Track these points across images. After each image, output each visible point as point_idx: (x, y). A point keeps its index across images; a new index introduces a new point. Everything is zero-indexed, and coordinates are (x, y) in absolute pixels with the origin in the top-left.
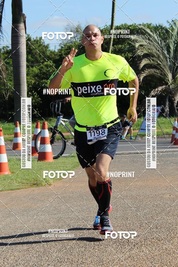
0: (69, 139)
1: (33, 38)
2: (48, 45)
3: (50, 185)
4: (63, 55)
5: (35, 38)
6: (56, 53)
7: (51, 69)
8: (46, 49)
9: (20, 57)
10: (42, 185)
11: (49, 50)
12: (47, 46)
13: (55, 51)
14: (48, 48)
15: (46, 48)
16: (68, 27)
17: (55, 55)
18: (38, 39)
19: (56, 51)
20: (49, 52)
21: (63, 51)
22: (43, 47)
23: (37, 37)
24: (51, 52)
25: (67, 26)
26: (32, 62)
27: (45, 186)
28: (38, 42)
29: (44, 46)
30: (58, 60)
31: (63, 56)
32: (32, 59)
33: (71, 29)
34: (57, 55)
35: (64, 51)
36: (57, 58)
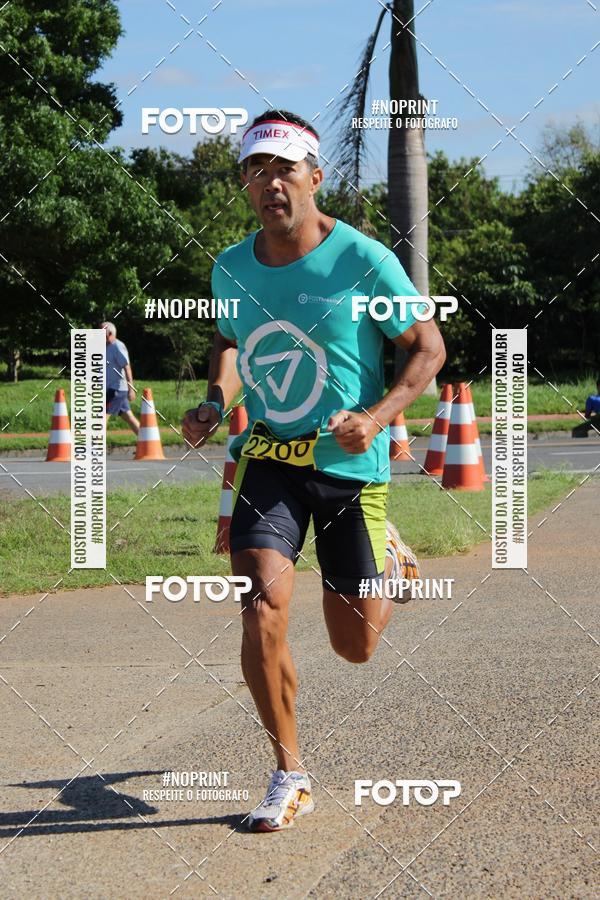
0: (541, 430)
1: (455, 162)
2: (496, 180)
3: (465, 552)
4: (535, 205)
5: (459, 162)
6: (515, 202)
7: (500, 244)
8: (488, 192)
9: (412, 211)
10: (441, 553)
11: (498, 194)
12: (491, 182)
13: (512, 195)
14: (494, 187)
15: (488, 186)
16: (549, 129)
17: (513, 206)
18: (468, 163)
19: (517, 195)
20: (498, 198)
21: (535, 195)
22: (481, 186)
23: (462, 159)
24: (504, 199)
25: (546, 129)
26: (452, 226)
27: (450, 554)
28: (468, 172)
29: (484, 182)
30: (520, 217)
31: (534, 208)
32: (452, 220)
33: (557, 136)
34: (518, 206)
35: (539, 195)
36: (518, 213)
